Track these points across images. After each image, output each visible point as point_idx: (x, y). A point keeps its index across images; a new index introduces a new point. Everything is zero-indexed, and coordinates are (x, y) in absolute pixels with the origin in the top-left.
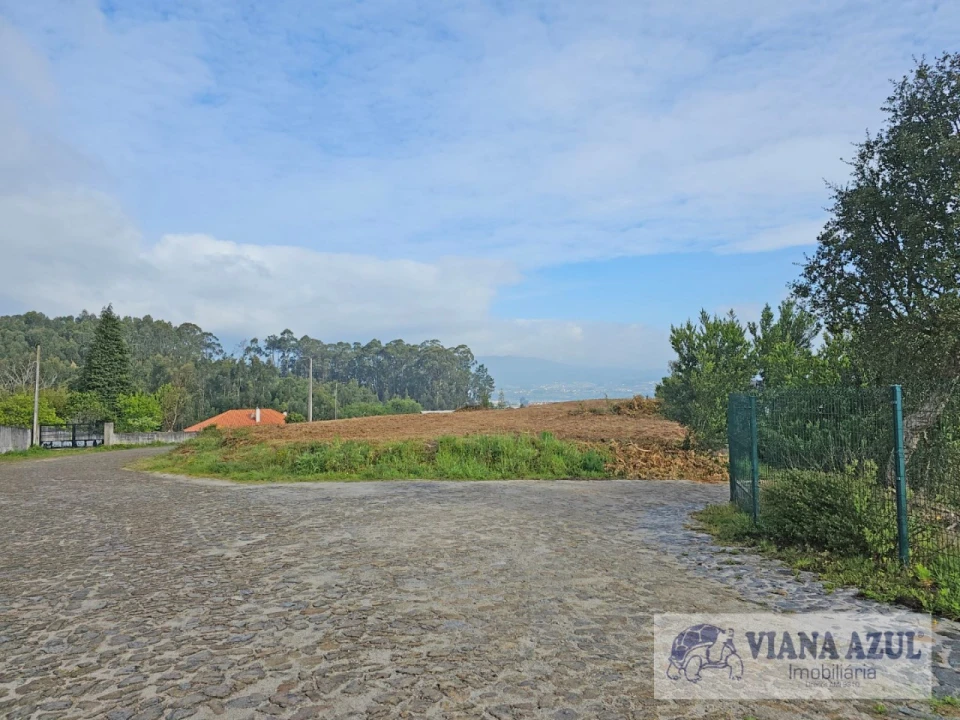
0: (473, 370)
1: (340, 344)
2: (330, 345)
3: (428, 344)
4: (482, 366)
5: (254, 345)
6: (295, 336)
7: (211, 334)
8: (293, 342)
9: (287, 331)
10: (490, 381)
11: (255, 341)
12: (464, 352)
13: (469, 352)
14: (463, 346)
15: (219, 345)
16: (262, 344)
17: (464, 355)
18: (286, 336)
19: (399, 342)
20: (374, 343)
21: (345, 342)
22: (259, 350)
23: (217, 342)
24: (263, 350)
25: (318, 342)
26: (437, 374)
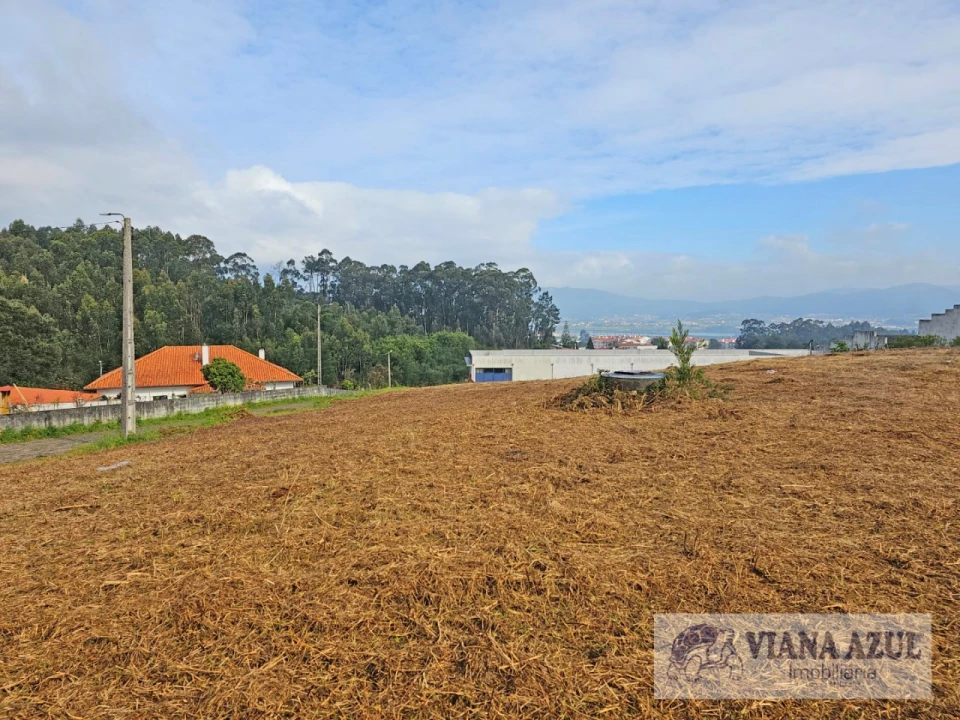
0: (535, 298)
1: (384, 266)
2: (373, 268)
3: (483, 268)
4: (546, 294)
5: (291, 267)
6: (334, 257)
7: (245, 255)
8: (331, 264)
9: (325, 252)
10: (554, 312)
11: (291, 262)
12: (525, 277)
13: (531, 276)
14: (524, 270)
15: (254, 267)
16: (300, 267)
17: (524, 281)
18: (324, 257)
19: (450, 264)
20: (422, 266)
21: (389, 264)
22: (296, 274)
23: (252, 264)
24: (301, 272)
25: (361, 264)
26: (493, 301)
